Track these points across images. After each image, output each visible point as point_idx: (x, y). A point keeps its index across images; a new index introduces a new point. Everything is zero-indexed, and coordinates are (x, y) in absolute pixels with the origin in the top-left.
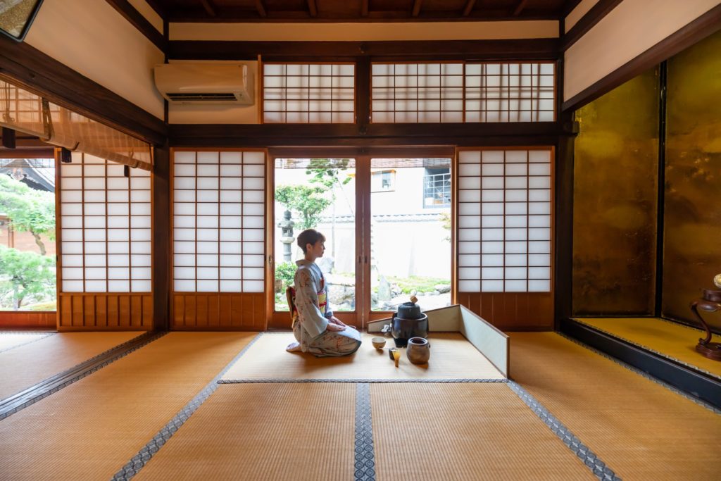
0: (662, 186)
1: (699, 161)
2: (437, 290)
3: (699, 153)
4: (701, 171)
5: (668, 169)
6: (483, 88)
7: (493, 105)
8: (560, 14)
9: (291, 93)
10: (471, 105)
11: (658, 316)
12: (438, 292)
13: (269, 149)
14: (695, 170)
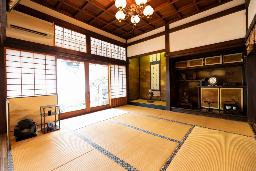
0: (140, 75)
1: (144, 72)
2: (82, 104)
3: (144, 70)
4: (145, 73)
5: (140, 72)
6: (115, 50)
7: (116, 55)
8: (127, 38)
9: (65, 38)
10: (113, 54)
11: (140, 99)
12: (83, 105)
13: (57, 55)
14: (144, 73)
